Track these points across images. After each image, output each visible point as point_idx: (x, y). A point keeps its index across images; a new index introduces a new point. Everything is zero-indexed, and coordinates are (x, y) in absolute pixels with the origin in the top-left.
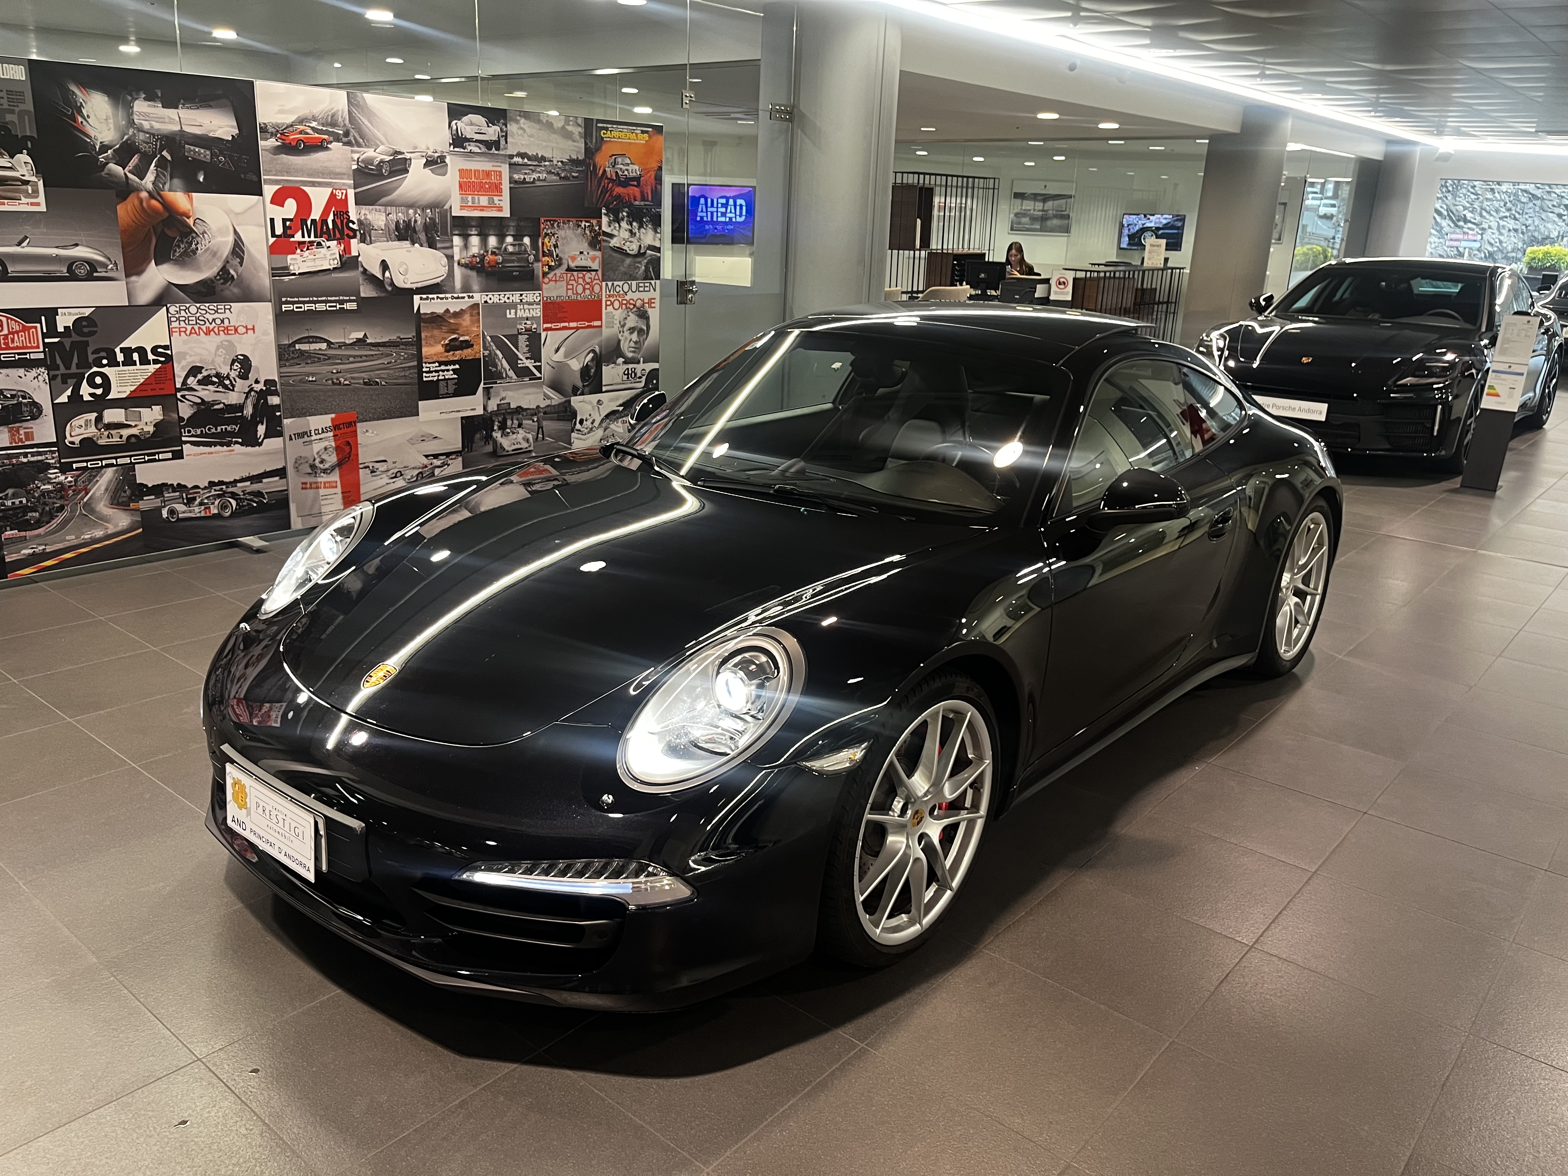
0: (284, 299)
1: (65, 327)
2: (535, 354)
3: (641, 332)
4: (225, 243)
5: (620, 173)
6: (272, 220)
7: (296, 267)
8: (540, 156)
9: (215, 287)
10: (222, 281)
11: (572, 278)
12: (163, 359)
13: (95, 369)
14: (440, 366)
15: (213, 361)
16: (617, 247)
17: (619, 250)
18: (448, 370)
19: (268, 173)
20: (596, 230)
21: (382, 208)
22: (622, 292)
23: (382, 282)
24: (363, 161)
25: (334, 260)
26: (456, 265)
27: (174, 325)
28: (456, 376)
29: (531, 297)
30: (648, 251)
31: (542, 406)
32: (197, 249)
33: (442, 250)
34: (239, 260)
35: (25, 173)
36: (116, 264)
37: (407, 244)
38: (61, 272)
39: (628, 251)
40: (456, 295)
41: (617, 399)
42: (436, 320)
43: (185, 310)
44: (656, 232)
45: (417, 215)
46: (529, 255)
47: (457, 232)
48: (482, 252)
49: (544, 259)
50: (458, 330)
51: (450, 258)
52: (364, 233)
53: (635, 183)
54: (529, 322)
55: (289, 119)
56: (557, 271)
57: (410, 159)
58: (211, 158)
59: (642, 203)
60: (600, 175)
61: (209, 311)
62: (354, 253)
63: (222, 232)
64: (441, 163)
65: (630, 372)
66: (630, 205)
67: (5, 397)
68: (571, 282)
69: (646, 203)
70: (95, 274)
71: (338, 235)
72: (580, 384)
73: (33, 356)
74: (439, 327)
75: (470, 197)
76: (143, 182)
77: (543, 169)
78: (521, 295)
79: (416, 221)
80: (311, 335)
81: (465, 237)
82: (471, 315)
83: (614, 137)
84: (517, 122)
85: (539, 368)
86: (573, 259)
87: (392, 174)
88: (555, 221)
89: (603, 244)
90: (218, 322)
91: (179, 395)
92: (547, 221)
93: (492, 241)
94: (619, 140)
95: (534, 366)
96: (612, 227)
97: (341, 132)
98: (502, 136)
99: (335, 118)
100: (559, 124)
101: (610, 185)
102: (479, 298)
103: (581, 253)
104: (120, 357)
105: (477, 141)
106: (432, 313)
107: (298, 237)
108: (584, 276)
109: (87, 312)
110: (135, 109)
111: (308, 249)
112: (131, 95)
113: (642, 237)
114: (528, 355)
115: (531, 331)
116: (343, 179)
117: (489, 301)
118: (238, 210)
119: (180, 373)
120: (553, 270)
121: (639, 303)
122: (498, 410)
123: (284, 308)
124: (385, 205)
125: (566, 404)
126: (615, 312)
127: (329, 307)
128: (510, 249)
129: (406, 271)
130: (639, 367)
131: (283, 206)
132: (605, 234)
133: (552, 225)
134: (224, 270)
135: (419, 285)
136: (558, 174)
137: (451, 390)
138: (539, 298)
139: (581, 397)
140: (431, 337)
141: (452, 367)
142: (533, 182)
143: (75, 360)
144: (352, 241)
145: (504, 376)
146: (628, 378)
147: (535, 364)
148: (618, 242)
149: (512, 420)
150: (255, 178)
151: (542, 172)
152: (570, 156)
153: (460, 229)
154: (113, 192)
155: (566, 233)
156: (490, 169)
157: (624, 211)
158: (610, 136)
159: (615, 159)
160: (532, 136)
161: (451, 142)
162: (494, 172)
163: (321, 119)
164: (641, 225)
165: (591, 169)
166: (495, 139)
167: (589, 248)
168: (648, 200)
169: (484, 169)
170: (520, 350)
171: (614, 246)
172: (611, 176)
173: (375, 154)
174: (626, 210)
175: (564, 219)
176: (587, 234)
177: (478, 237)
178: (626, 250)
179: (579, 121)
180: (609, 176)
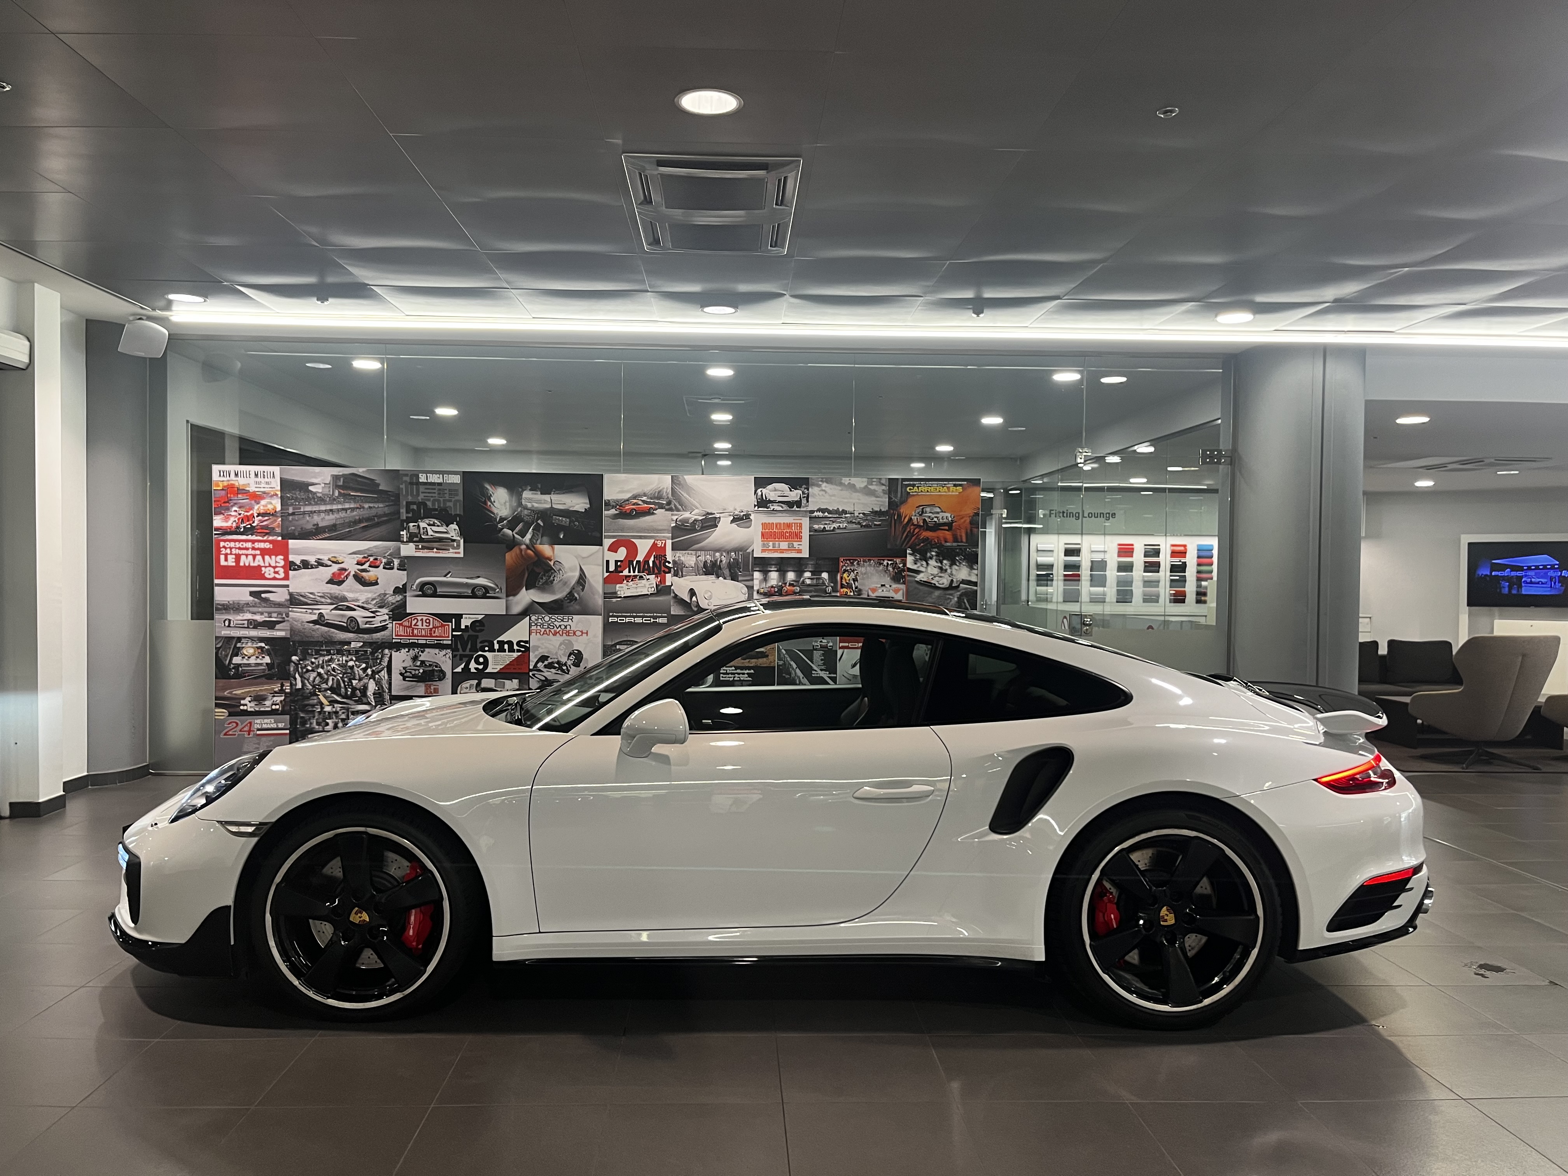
0: (611, 614)
1: (466, 626)
4: (573, 577)
5: (928, 520)
7: (622, 592)
8: (841, 510)
9: (563, 605)
10: (568, 601)
12: (523, 649)
13: (480, 653)
14: (736, 670)
15: (556, 654)
16: (924, 581)
17: (927, 584)
18: (743, 674)
19: (608, 531)
20: (899, 568)
21: (693, 552)
24: (680, 521)
25: (651, 588)
26: (755, 593)
27: (533, 628)
28: (750, 679)
30: (961, 585)
32: (554, 580)
33: (743, 582)
34: (581, 587)
35: (454, 535)
36: (501, 589)
37: (713, 577)
38: (467, 593)
39: (937, 585)
43: (541, 619)
44: (972, 568)
46: (827, 587)
47: (758, 569)
48: (781, 584)
49: (842, 590)
51: (750, 588)
52: (677, 570)
53: (947, 528)
54: (824, 640)
55: (627, 496)
57: (720, 518)
58: (570, 523)
59: (955, 544)
60: (905, 523)
61: (557, 620)
62: (668, 583)
63: (572, 569)
64: (746, 519)
66: (939, 546)
67: (426, 665)
69: (959, 544)
70: (488, 595)
71: (656, 571)
73: (445, 642)
75: (771, 543)
76: (524, 539)
77: (844, 520)
79: (721, 561)
80: (629, 639)
81: (765, 573)
83: (922, 491)
84: (819, 486)
85: (834, 679)
86: (874, 590)
87: (703, 528)
88: (856, 560)
89: (908, 578)
90: (563, 627)
91: (531, 674)
92: (846, 560)
93: (791, 576)
94: (928, 493)
95: (829, 677)
96: (919, 564)
97: (665, 502)
98: (804, 497)
99: (661, 493)
100: (861, 484)
101: (917, 530)
103: (884, 585)
104: (496, 646)
105: (779, 502)
107: (626, 572)
109: (480, 617)
110: (523, 496)
111: (632, 581)
112: (521, 488)
113: (954, 572)
114: (823, 667)
115: (827, 648)
116: (664, 533)
118: (584, 555)
119: (533, 659)
123: (611, 620)
124: (696, 550)
127: (645, 620)
128: (808, 582)
129: (711, 597)
131: (616, 552)
132: (909, 570)
133: (852, 564)
134: (571, 594)
136: (859, 523)
141: (747, 671)
142: (833, 530)
143: (469, 646)
144: (667, 575)
145: (798, 682)
147: (830, 675)
148: (925, 577)
150: (598, 535)
151: (843, 522)
152: (872, 509)
153: (761, 566)
154: (504, 546)
155: (866, 569)
156: (791, 522)
157: (933, 551)
158: (917, 491)
159: (923, 509)
160: (834, 495)
161: (756, 504)
162: (795, 524)
163: (651, 494)
164: (953, 563)
165: (896, 518)
166: (796, 500)
167: (892, 582)
168: (962, 542)
169: (786, 522)
170: (814, 663)
171: (921, 581)
172: (918, 523)
173: (690, 516)
174: (936, 550)
175: (865, 558)
176: (889, 570)
177: (777, 573)
178: (935, 584)
179: (883, 481)
180: (916, 523)
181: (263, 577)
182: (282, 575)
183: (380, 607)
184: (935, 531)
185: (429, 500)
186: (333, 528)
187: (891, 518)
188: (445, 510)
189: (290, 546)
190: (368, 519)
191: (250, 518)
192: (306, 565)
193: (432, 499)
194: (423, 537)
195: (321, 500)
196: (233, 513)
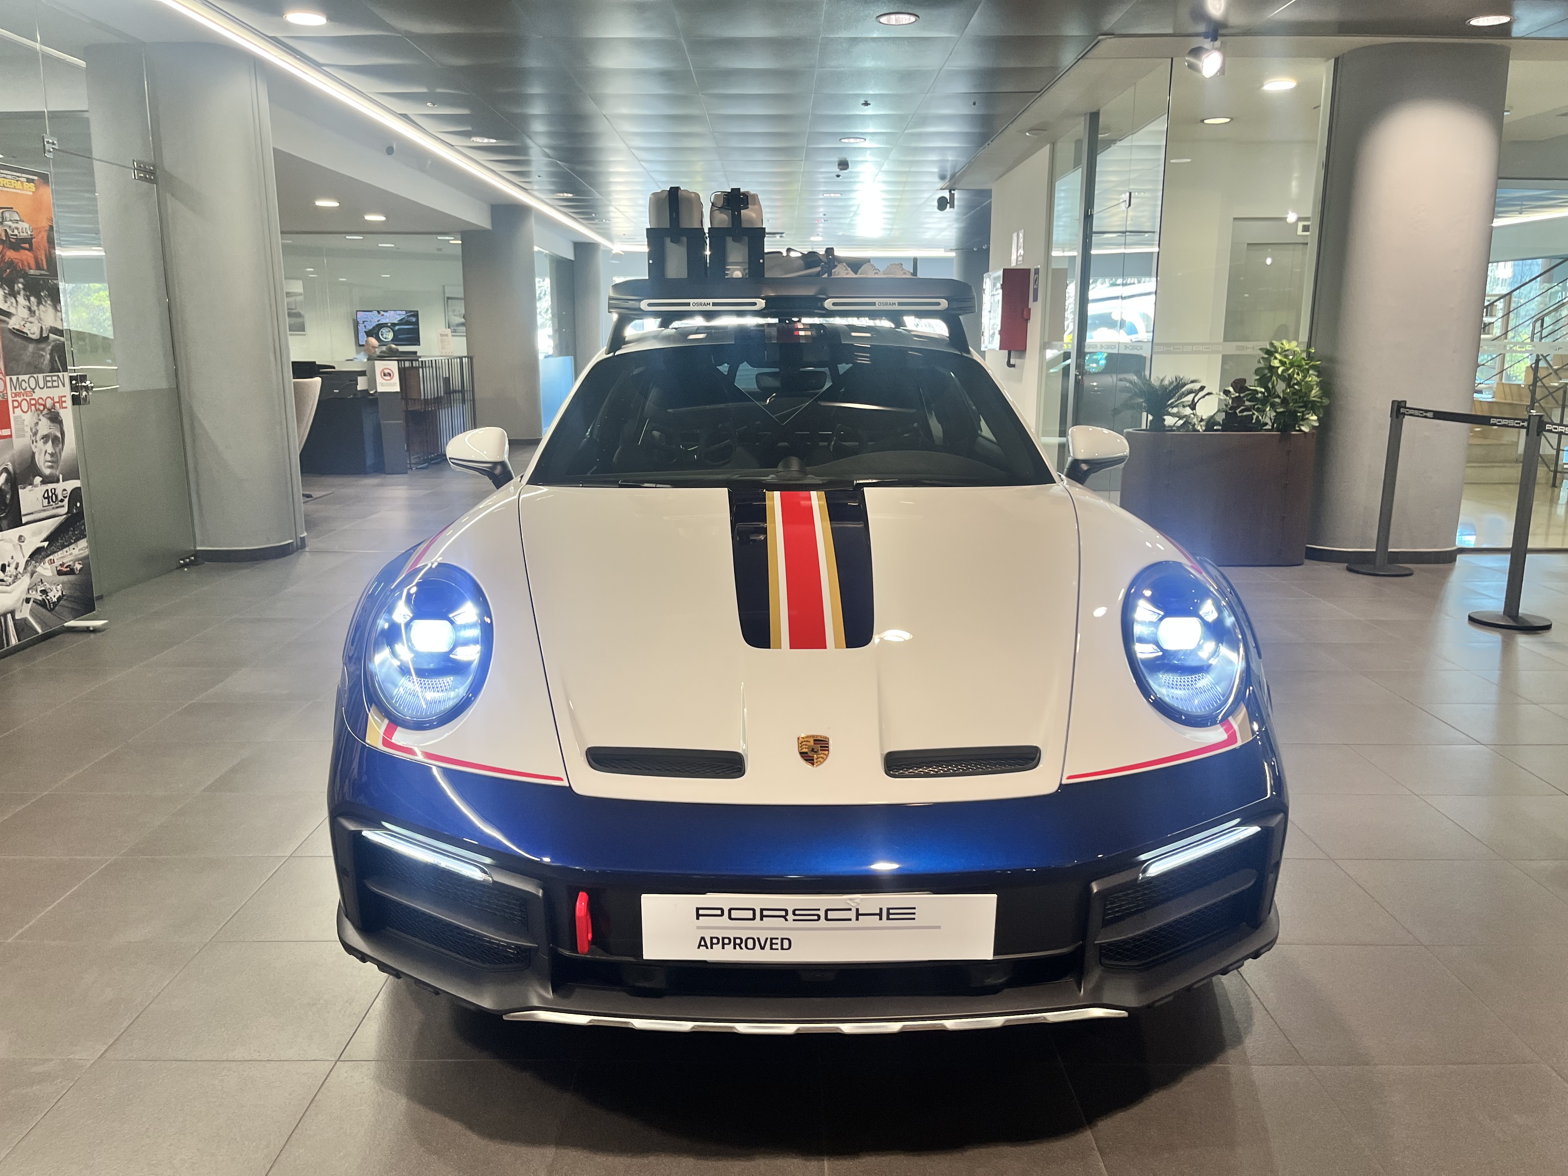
5: (10, 232)
16: (18, 330)
22: (28, 389)
39: (30, 335)
41: (40, 531)
59: (38, 272)
65: (50, 495)
66: (25, 275)
69: (43, 272)
94: (5, 189)
96: (8, 303)
113: (42, 317)
146: (49, 502)
148: (17, 323)
157: (20, 283)
159: (2, 212)
164: (39, 303)
168: (43, 269)
171: (14, 328)
174: (21, 280)
178: (27, 334)
184: (17, 250)
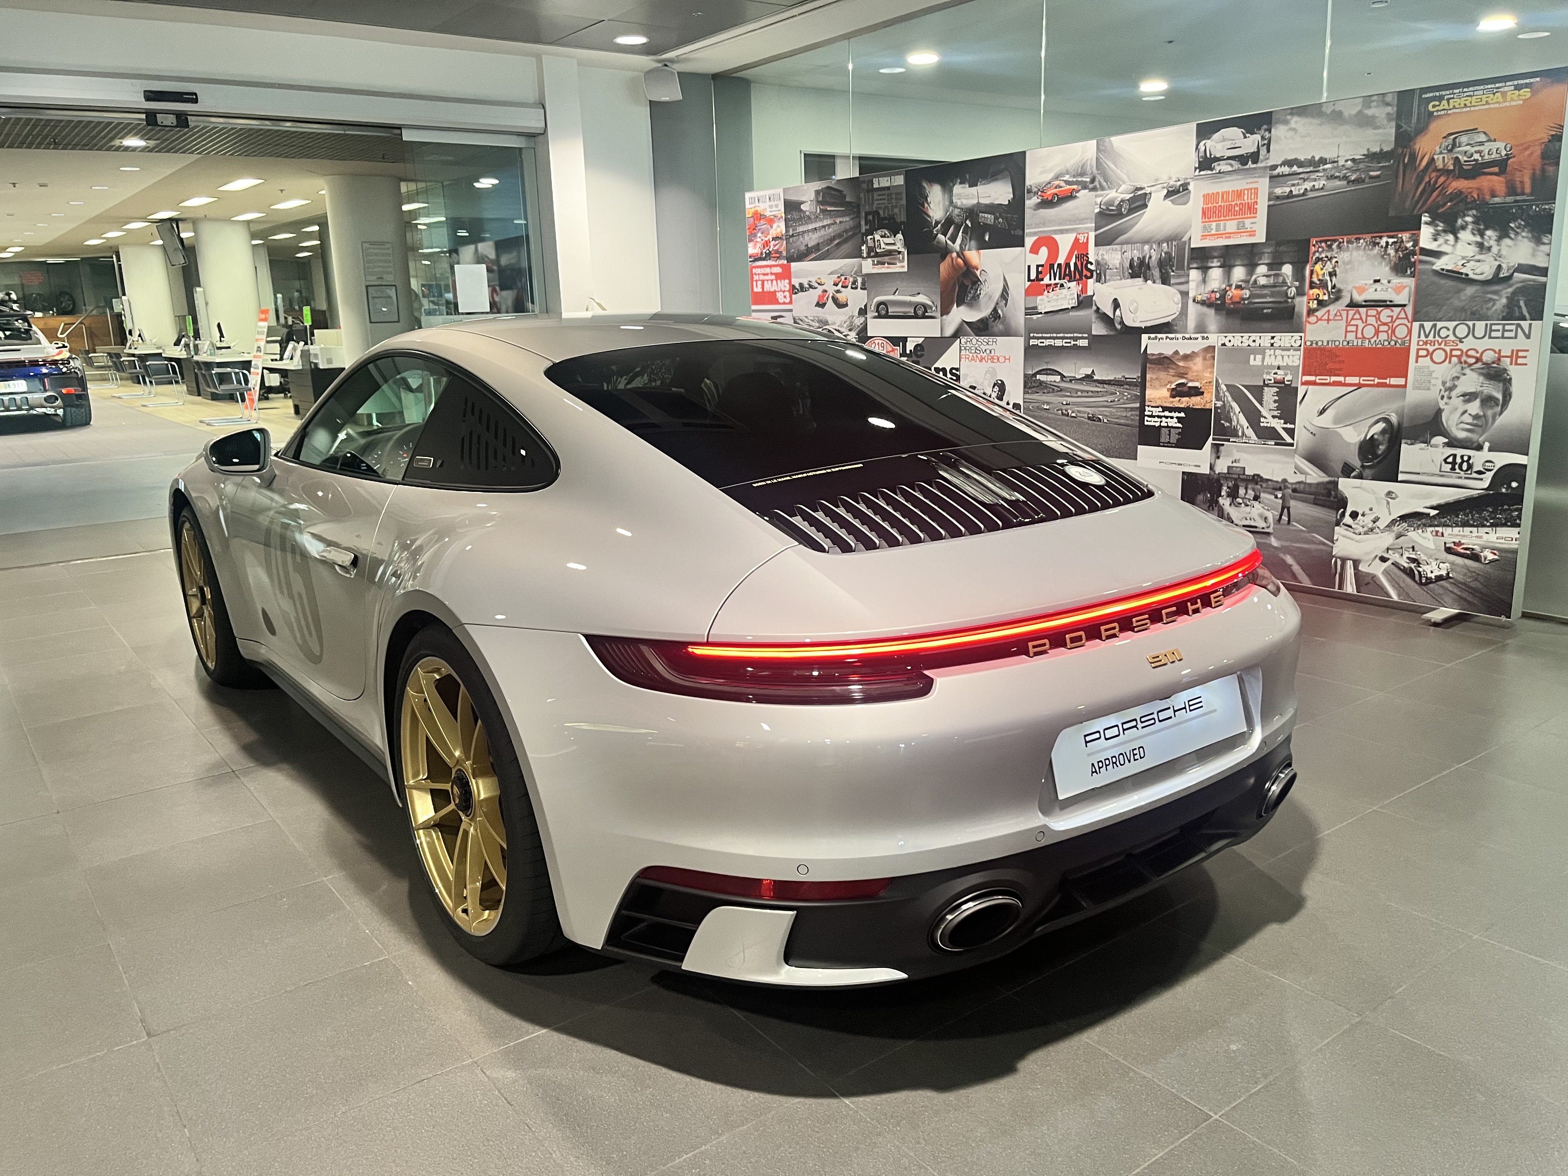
0: (1032, 335)
1: (910, 350)
2: (1287, 411)
3: (1488, 401)
4: (998, 288)
6: (1029, 267)
7: (1043, 306)
8: (1317, 159)
9: (988, 324)
10: (993, 319)
11: (1357, 316)
12: (955, 378)
14: (1163, 411)
16: (1447, 271)
17: (1454, 276)
18: (1172, 418)
19: (1030, 227)
20: (1406, 249)
21: (1118, 247)
22: (1452, 338)
23: (1112, 320)
24: (1105, 204)
25: (1071, 300)
27: (963, 352)
28: (1180, 425)
29: (1287, 341)
30: (1518, 274)
31: (1290, 481)
33: (1177, 287)
34: (1004, 302)
37: (1139, 281)
38: (910, 312)
39: (1471, 276)
40: (1187, 336)
41: (1428, 496)
42: (1164, 362)
43: (969, 342)
44: (1539, 243)
45: (1153, 251)
46: (1289, 287)
47: (1195, 265)
48: (1224, 286)
49: (1311, 292)
50: (1187, 374)
51: (1185, 294)
52: (1100, 273)
53: (1496, 169)
54: (1279, 372)
55: (1050, 176)
56: (1331, 308)
57: (1150, 194)
58: (994, 221)
59: (1510, 199)
60: (1422, 167)
61: (983, 343)
62: (1090, 293)
63: (997, 280)
64: (1184, 190)
65: (1459, 460)
68: (1353, 322)
70: (926, 314)
72: (1356, 462)
74: (1166, 369)
75: (1214, 224)
77: (1321, 174)
78: (1273, 338)
79: (1150, 257)
80: (1049, 367)
81: (1205, 269)
82: (1205, 359)
83: (1454, 107)
84: (1286, 122)
85: (1291, 432)
86: (1361, 290)
87: (1131, 211)
88: (1335, 241)
89: (1420, 267)
90: (988, 352)
92: (1321, 242)
93: (1239, 273)
94: (1467, 109)
95: (1283, 428)
96: (1441, 240)
97: (1088, 180)
98: (1264, 145)
99: (1085, 167)
100: (1350, 110)
101: (1442, 179)
102: (1215, 339)
103: (1377, 281)
105: (1229, 158)
106: (1160, 354)
107: (1046, 280)
108: (1379, 313)
109: (921, 340)
110: (954, 192)
111: (1053, 290)
112: (951, 181)
114: (1276, 413)
115: (1283, 383)
116: (1087, 223)
117: (1227, 344)
118: (1008, 261)
120: (1325, 306)
121: (1488, 357)
122: (1228, 473)
123: (1032, 342)
124: (1122, 244)
125: (1331, 486)
126: (1433, 367)
127: (1065, 343)
128: (1263, 281)
129: (1137, 308)
130: (1479, 459)
131: (1038, 254)
132: (1425, 252)
133: (1330, 247)
134: (995, 310)
135: (1149, 324)
136: (1345, 178)
137: (1173, 440)
138: (1299, 343)
139: (1358, 482)
140: (1157, 379)
141: (1177, 414)
142: (1303, 194)
144: (1089, 281)
145: (1240, 434)
146: (1453, 469)
147: (1285, 426)
148: (1450, 263)
149: (1246, 489)
150: (1020, 233)
151: (1319, 178)
152: (1368, 149)
153: (1198, 261)
154: (938, 255)
155: (1351, 255)
156: (1243, 188)
157: (1468, 215)
158: (1446, 107)
159: (1456, 138)
160: (1308, 135)
161: (1197, 166)
162: (1248, 190)
163: (1074, 170)
164: (1504, 234)
165: (1406, 161)
166: (1252, 151)
167: (1393, 274)
168: (1523, 194)
169: (1235, 189)
170: (1264, 405)
171: (1443, 269)
172: (1444, 166)
173: (1117, 195)
174: (1474, 212)
175: (1350, 237)
176: (1389, 255)
177: (1221, 269)
178: (1467, 275)
179: (1389, 99)
180: (1441, 167)
181: (776, 302)
182: (788, 300)
183: (850, 330)
184: (1473, 177)
185: (881, 208)
186: (817, 247)
187: (1399, 162)
188: (892, 218)
189: (792, 270)
190: (839, 235)
191: (767, 244)
192: (802, 288)
193: (884, 206)
194: (878, 251)
195: (809, 220)
196: (759, 240)
